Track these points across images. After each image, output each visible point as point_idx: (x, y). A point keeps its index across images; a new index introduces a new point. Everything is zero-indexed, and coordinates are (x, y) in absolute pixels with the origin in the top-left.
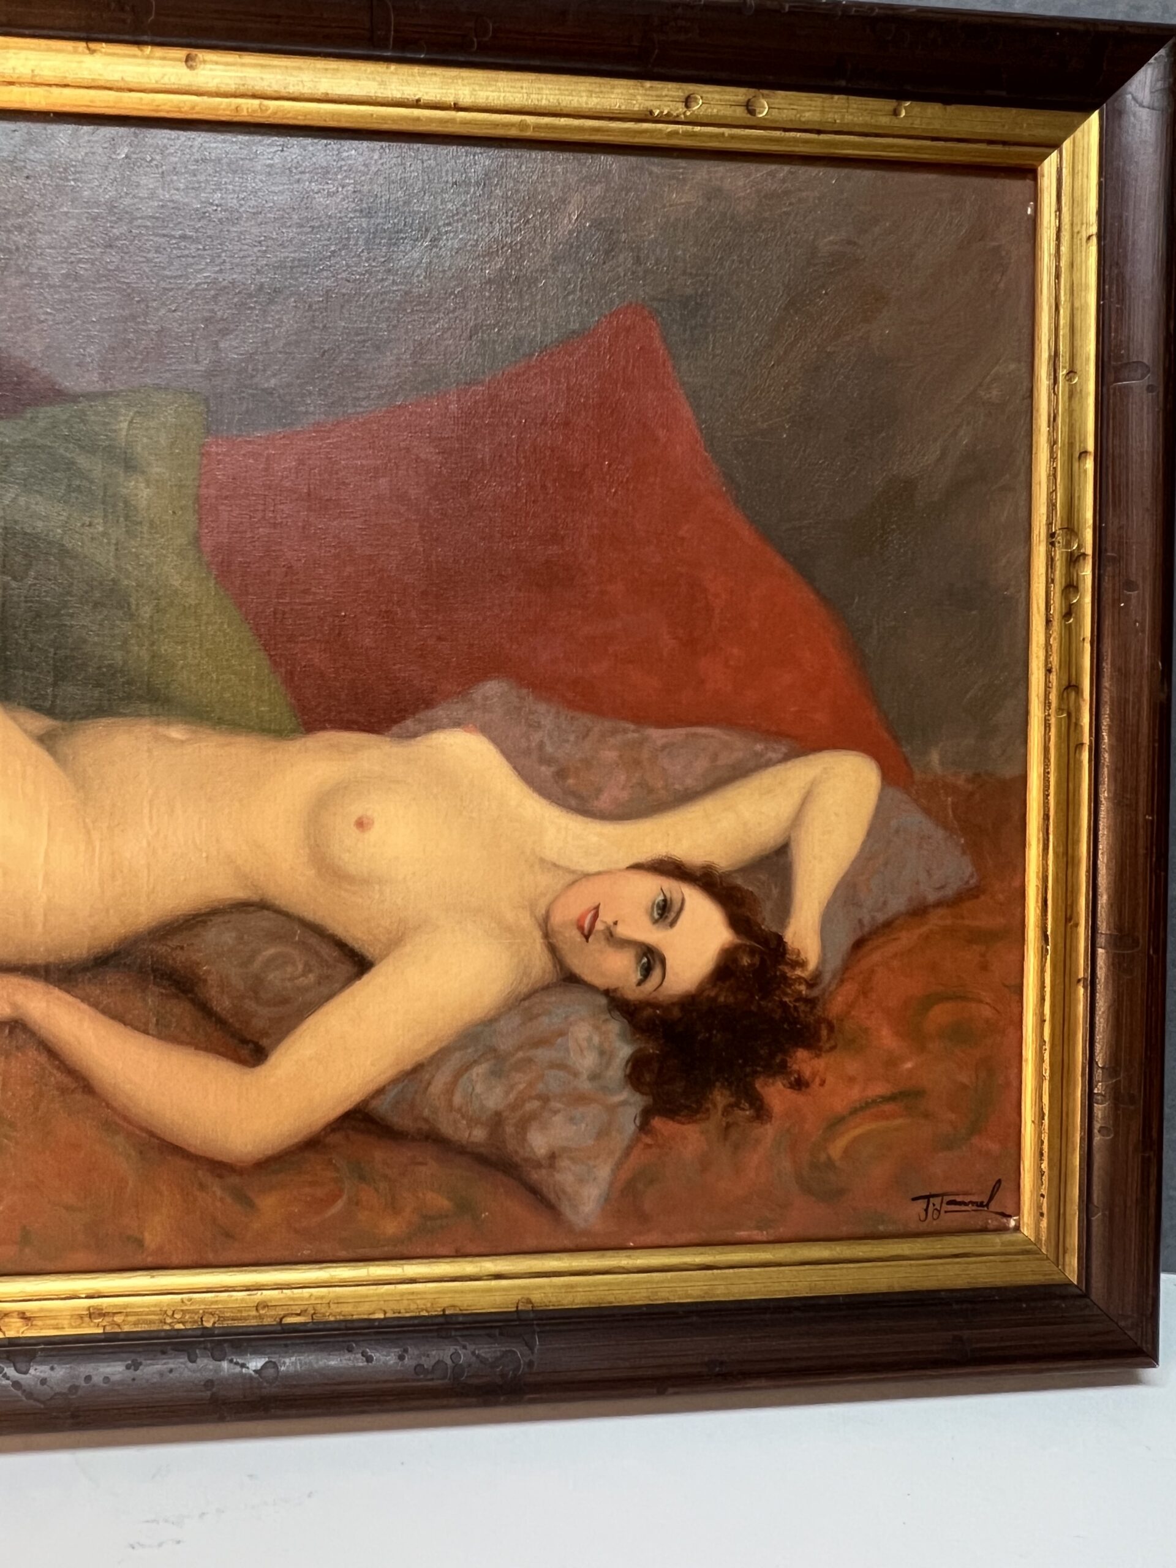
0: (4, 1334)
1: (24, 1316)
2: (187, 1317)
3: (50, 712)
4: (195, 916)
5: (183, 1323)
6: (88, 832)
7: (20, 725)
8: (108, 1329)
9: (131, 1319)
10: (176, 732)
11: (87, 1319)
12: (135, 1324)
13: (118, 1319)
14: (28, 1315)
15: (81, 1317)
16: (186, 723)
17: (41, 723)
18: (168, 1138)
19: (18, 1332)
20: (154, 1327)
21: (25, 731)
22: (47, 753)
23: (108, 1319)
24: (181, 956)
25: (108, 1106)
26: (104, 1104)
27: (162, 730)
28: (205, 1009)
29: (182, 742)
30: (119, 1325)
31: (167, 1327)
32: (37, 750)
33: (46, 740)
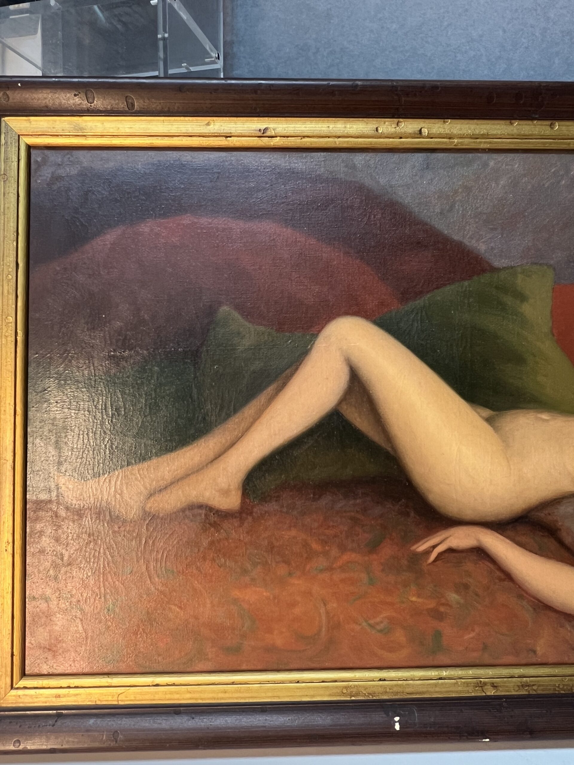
0: (485, 694)
1: (494, 686)
2: (565, 687)
3: (491, 408)
4: (555, 500)
5: (564, 690)
6: (508, 462)
7: (478, 413)
8: (531, 692)
9: (542, 688)
10: (545, 416)
11: (521, 688)
12: (543, 690)
13: (535, 688)
14: (495, 684)
15: (518, 686)
16: (548, 412)
17: (487, 413)
18: (545, 602)
19: (491, 693)
20: (551, 692)
21: (481, 416)
22: (490, 426)
23: (530, 688)
24: (550, 518)
25: (520, 587)
26: (517, 586)
27: (540, 415)
28: (561, 543)
29: (548, 420)
30: (535, 690)
31: (557, 692)
32: (485, 424)
33: (489, 420)
